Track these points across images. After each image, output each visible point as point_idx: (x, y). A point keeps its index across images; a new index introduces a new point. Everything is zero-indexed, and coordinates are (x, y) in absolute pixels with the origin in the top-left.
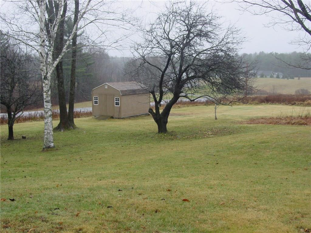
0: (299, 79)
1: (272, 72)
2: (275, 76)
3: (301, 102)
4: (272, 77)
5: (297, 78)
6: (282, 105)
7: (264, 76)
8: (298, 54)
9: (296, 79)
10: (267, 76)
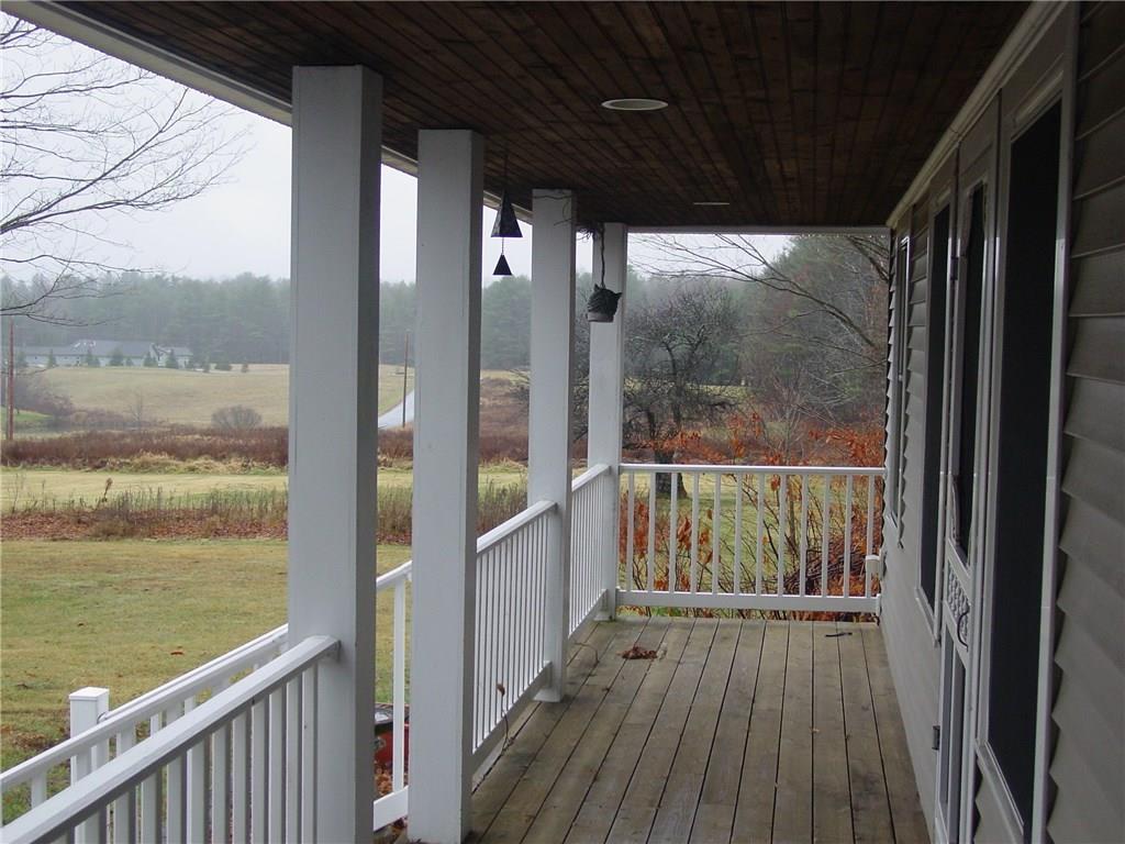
0: (245, 370)
1: (151, 347)
2: (162, 361)
3: (122, 460)
4: (150, 363)
5: (240, 367)
6: (63, 469)
7: (124, 361)
8: (258, 280)
9: (237, 367)
10: (134, 361)
